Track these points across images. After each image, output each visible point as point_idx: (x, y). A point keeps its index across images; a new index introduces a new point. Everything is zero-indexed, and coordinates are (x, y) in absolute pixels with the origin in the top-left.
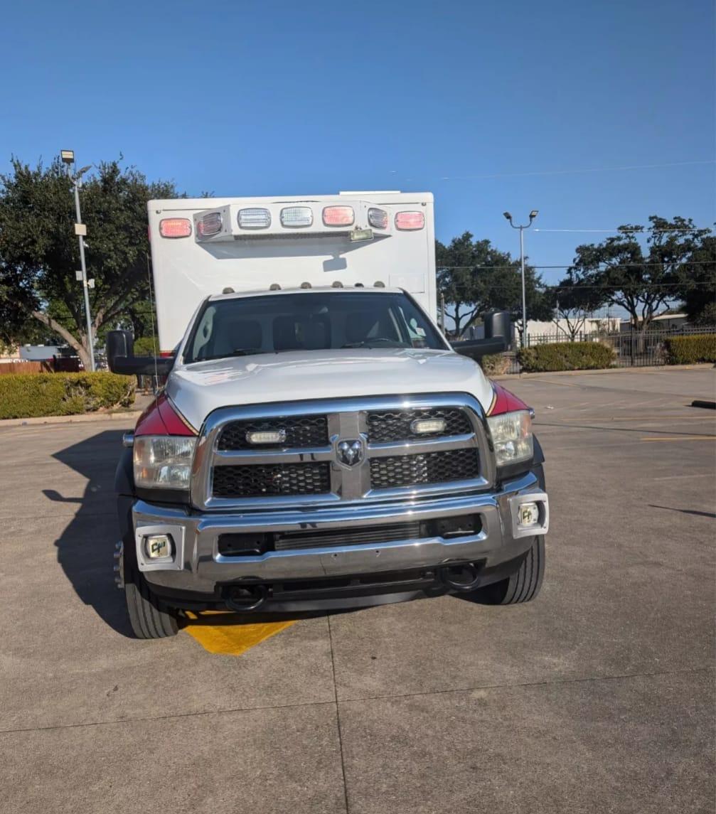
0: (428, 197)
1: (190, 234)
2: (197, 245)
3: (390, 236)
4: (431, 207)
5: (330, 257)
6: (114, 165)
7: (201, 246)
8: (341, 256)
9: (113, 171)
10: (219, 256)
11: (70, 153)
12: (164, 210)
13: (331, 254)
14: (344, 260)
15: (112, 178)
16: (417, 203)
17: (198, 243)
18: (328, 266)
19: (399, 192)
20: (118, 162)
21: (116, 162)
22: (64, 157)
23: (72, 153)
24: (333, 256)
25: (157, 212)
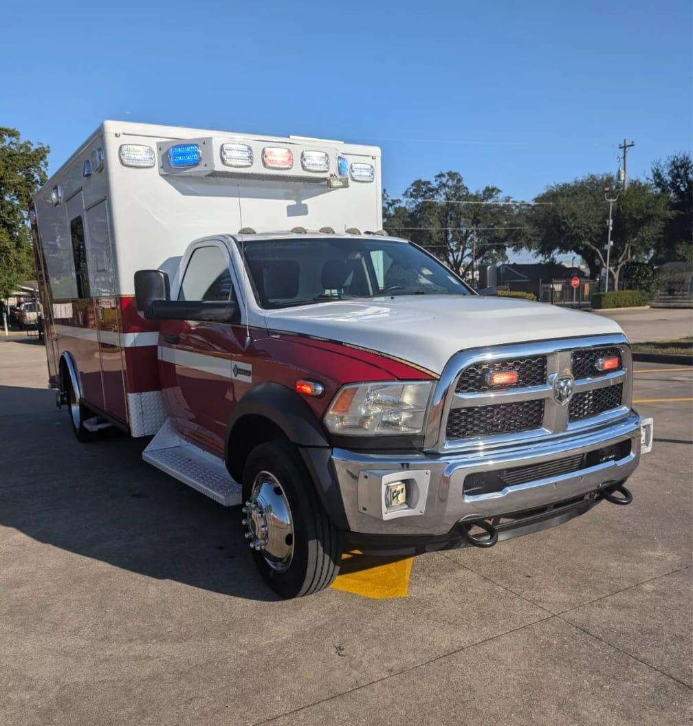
0: (376, 151)
1: (154, 164)
2: (162, 179)
4: (379, 160)
5: (293, 202)
7: (167, 180)
8: (303, 202)
10: (185, 192)
12: (124, 134)
13: (294, 199)
14: (306, 206)
16: (369, 156)
17: (162, 175)
18: (292, 211)
19: (342, 142)
24: (296, 201)
25: (116, 135)
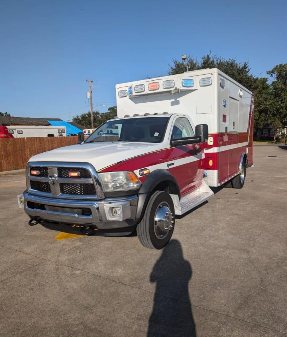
3: (197, 90)
5: (173, 100)
6: (208, 56)
8: (178, 99)
9: (208, 59)
10: (136, 103)
11: (185, 56)
14: (179, 101)
15: (207, 61)
16: (209, 74)
17: (129, 98)
18: (173, 104)
20: (210, 55)
21: (208, 55)
22: (183, 57)
23: (186, 56)
24: (175, 99)
25: (118, 88)
